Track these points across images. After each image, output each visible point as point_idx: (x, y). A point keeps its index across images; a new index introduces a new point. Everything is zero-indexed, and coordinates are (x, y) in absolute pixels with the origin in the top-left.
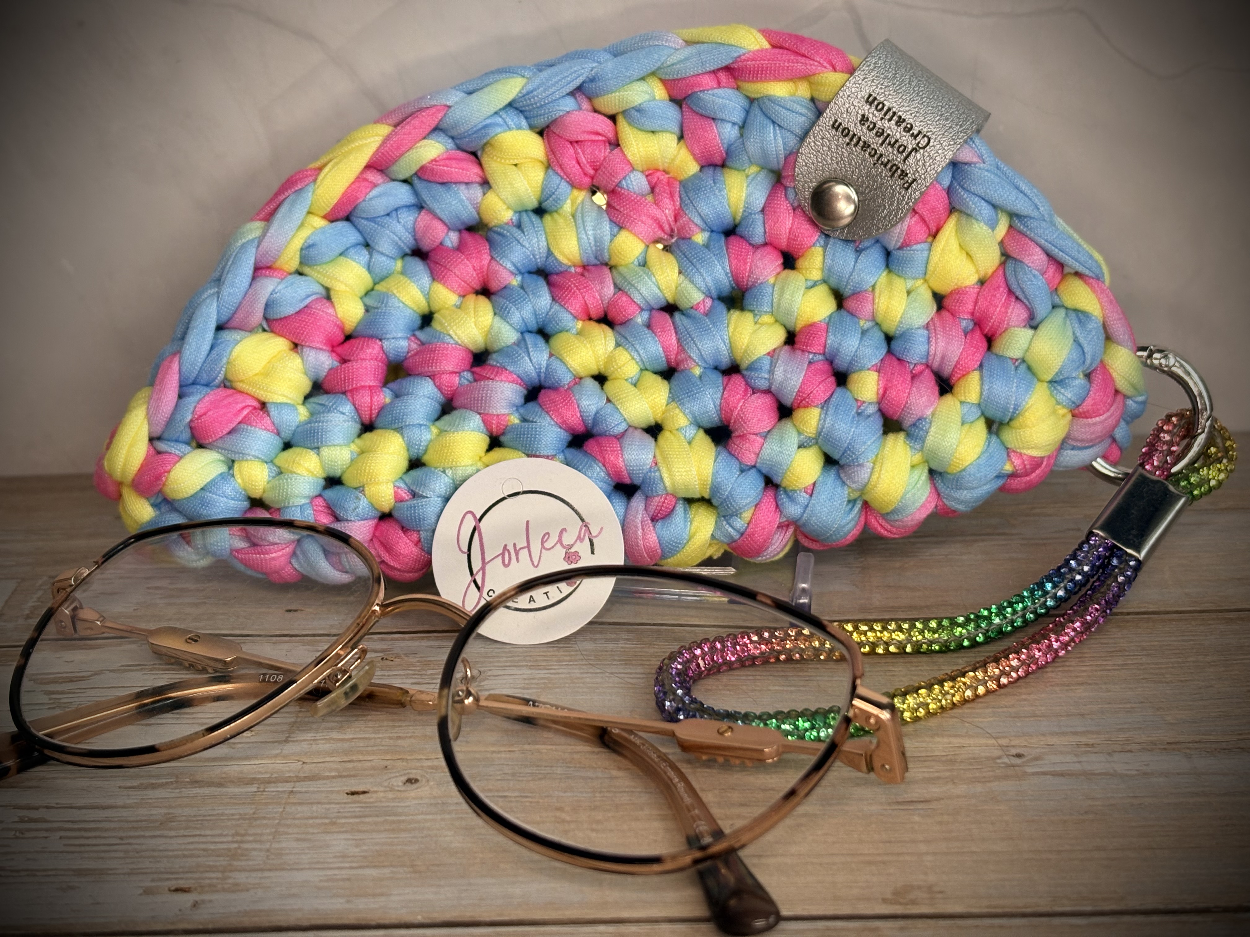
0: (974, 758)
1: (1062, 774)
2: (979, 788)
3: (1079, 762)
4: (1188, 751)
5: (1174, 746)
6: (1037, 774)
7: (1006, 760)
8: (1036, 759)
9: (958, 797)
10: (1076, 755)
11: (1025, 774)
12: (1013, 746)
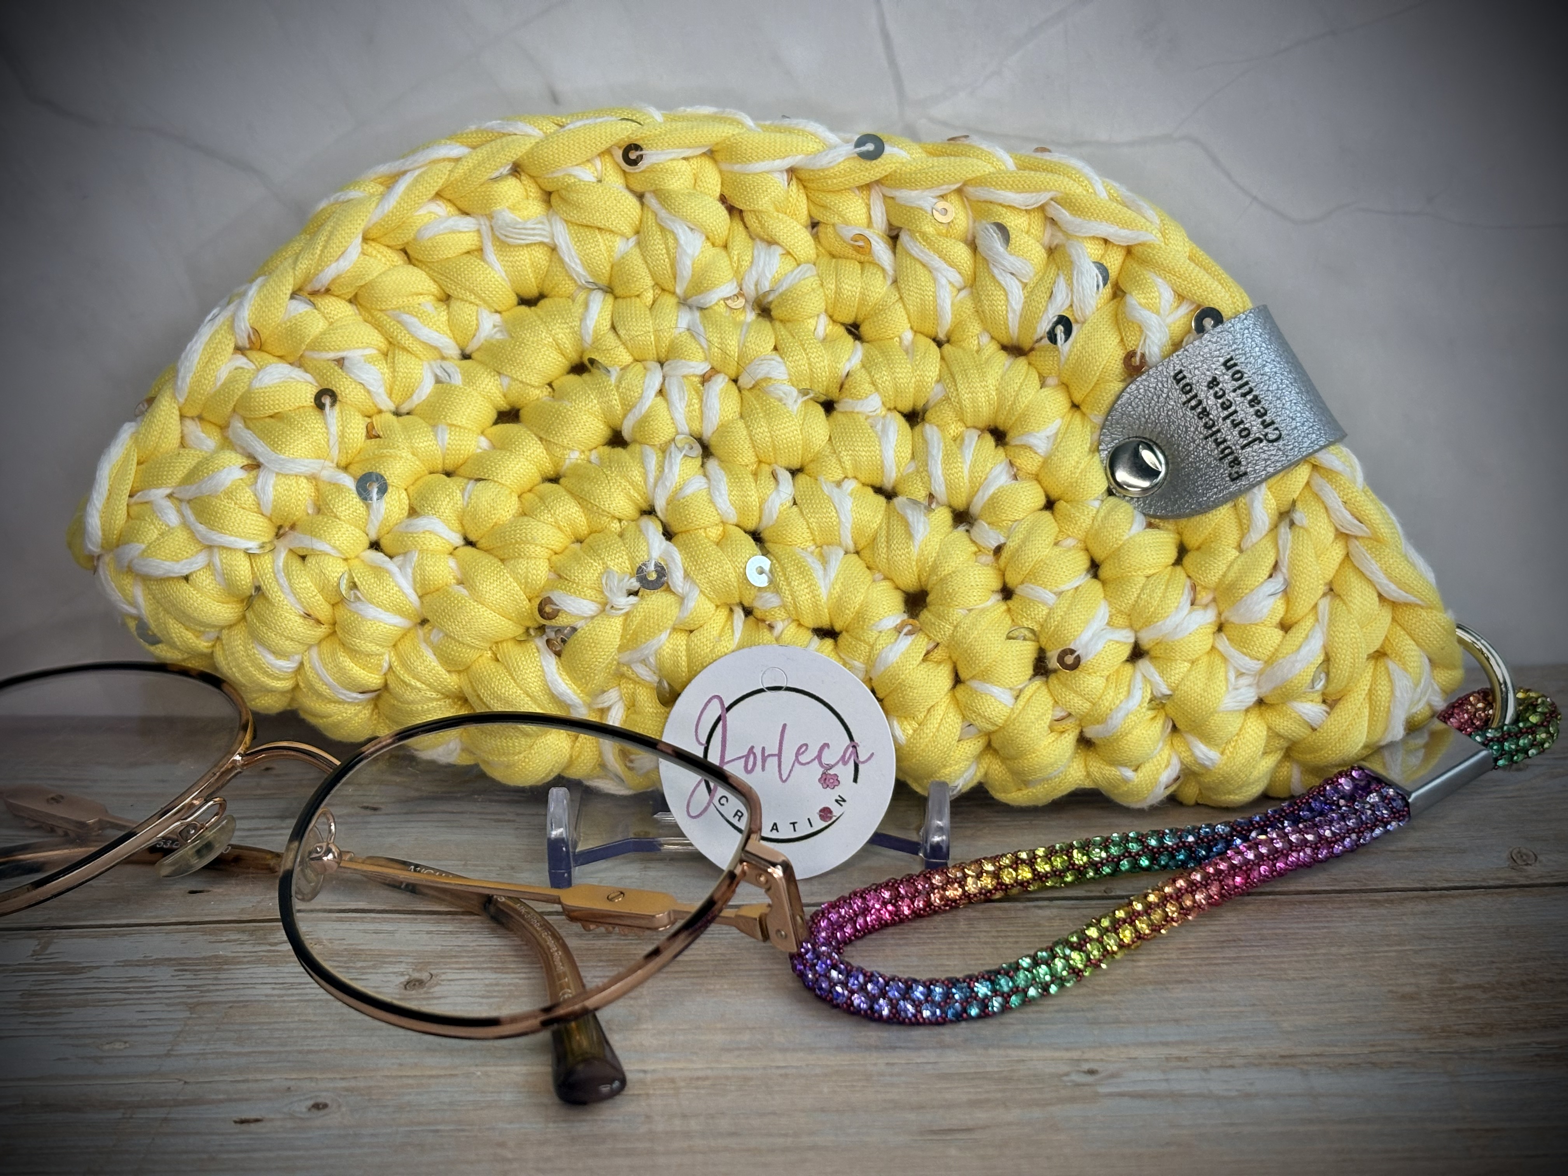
0: (1035, 1076)
1: (1142, 1096)
2: (1037, 1113)
3: (1167, 1080)
4: (1305, 1067)
5: (1288, 1061)
6: (1110, 1095)
7: (1075, 1077)
8: (1112, 1076)
9: (1010, 1124)
10: (1164, 1072)
11: (1097, 1096)
12: (1086, 1060)
